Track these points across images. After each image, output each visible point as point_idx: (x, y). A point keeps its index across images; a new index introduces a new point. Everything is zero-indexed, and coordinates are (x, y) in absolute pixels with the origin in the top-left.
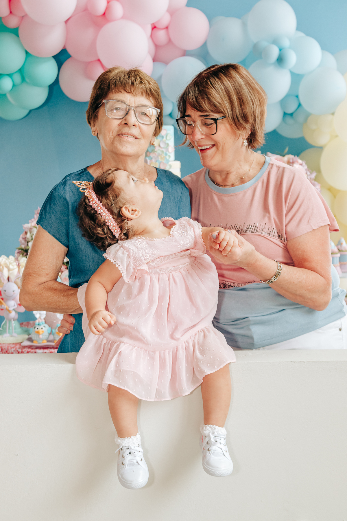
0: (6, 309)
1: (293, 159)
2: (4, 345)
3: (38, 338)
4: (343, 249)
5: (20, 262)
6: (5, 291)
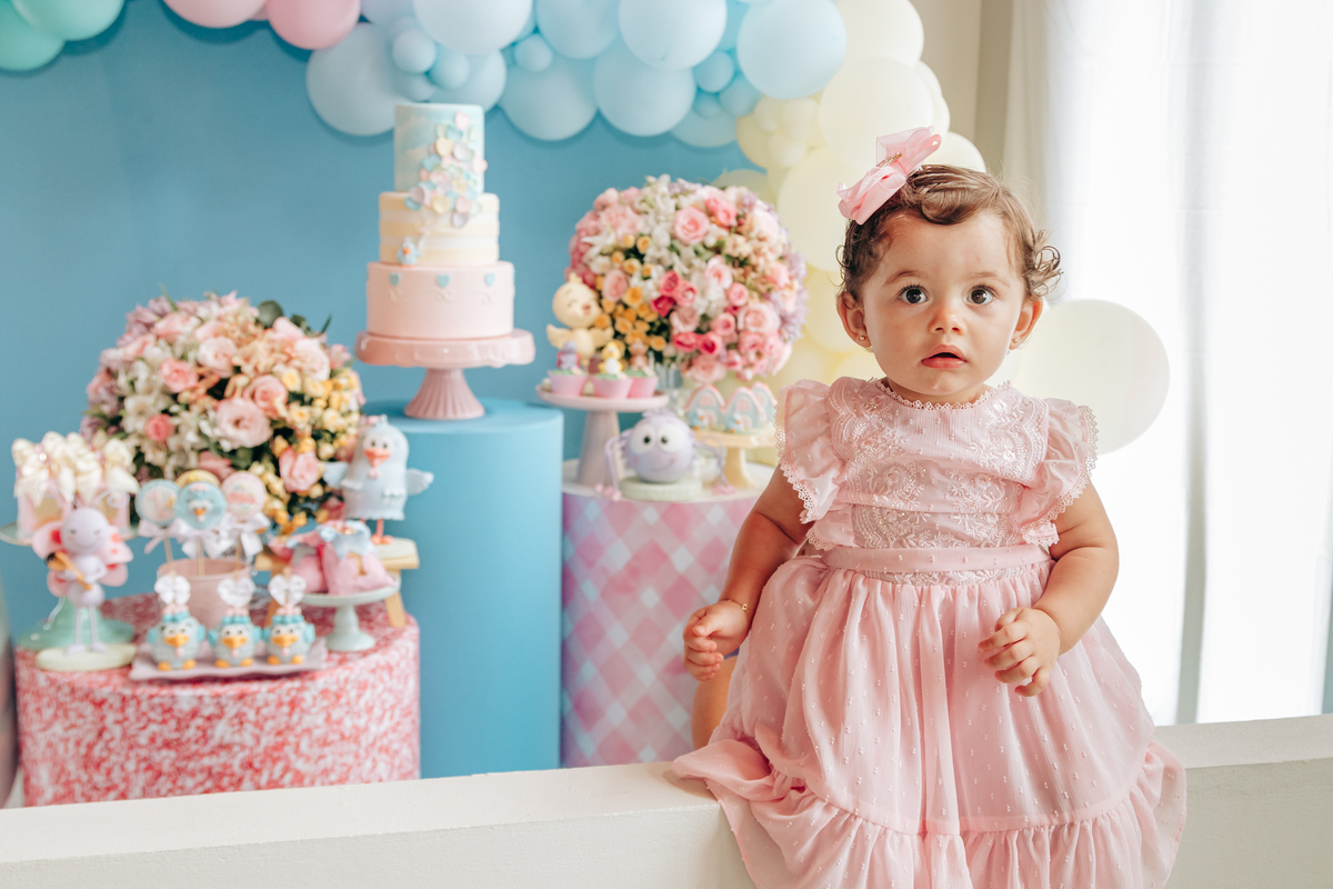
0: (76, 580)
1: (749, 197)
2: (76, 677)
3: (171, 657)
5: (104, 450)
6: (72, 533)
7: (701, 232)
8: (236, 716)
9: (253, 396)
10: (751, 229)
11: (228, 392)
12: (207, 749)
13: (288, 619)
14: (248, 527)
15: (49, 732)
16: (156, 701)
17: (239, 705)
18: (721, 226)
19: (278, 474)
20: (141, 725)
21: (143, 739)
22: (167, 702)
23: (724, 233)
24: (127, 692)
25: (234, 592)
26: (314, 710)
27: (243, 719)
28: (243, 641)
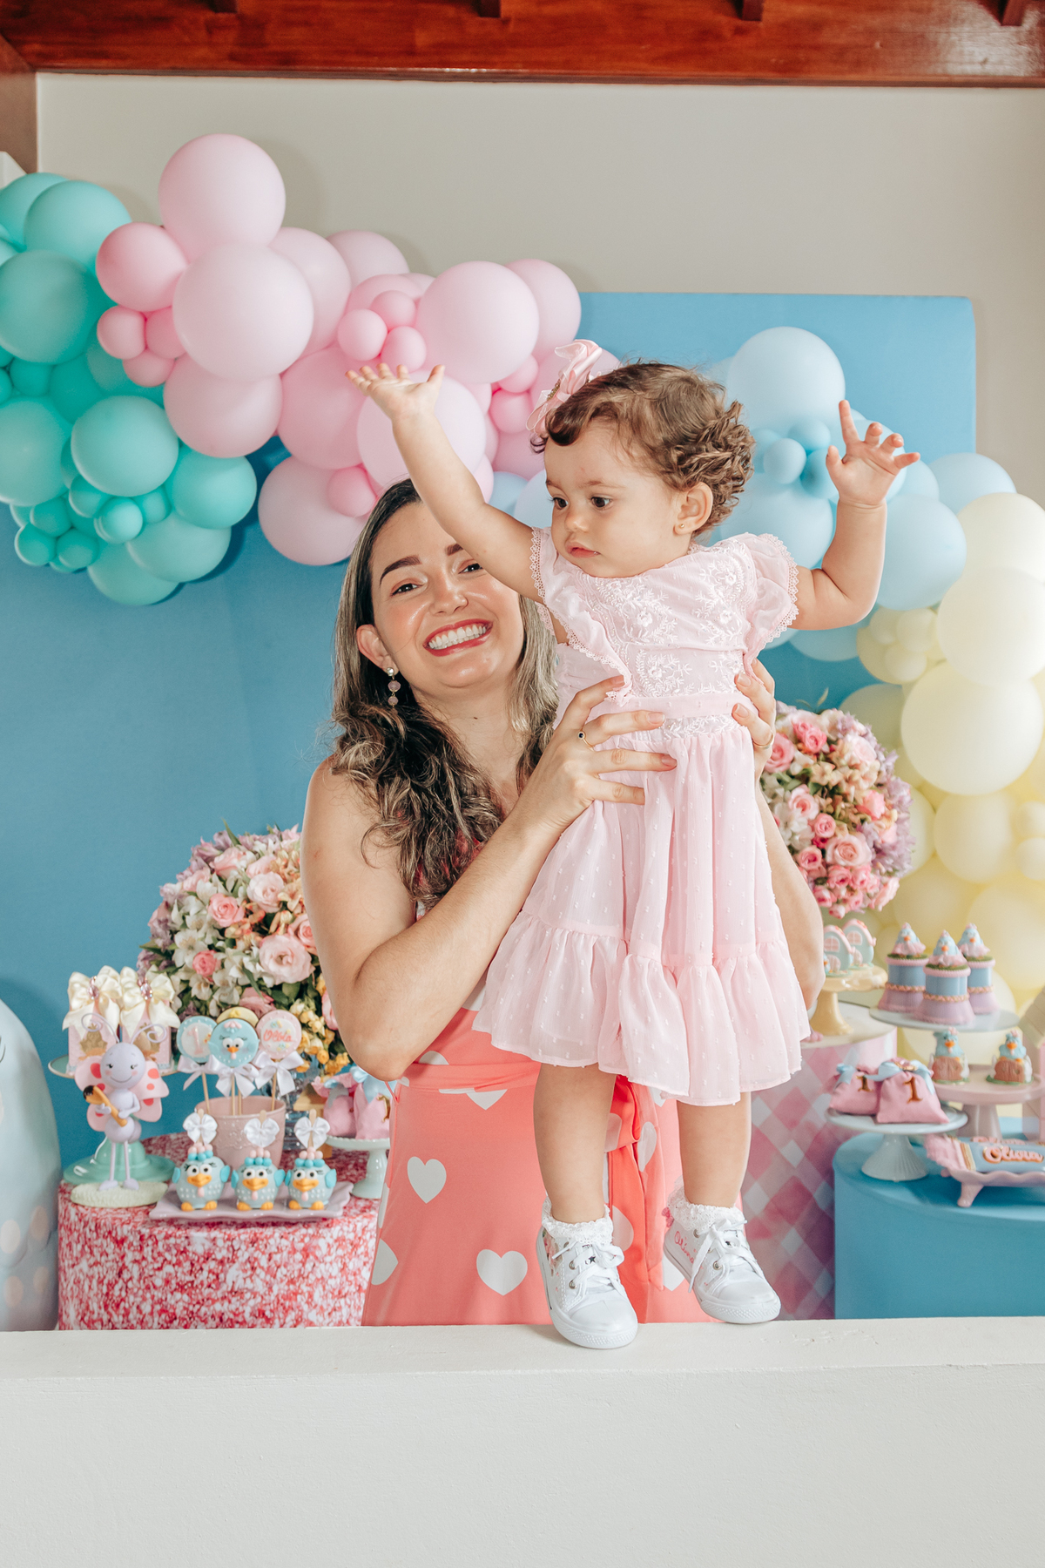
0: (112, 1114)
1: (843, 721)
2: (103, 1213)
3: (194, 1196)
4: (976, 955)
5: (151, 985)
6: (111, 1067)
7: (786, 760)
8: (248, 1260)
9: (296, 933)
10: (842, 756)
11: (273, 928)
12: (220, 1294)
13: (311, 1163)
14: (284, 1067)
15: (77, 1268)
16: (172, 1241)
17: (252, 1249)
18: (807, 752)
19: (319, 1012)
20: (156, 1266)
21: (159, 1282)
22: (182, 1242)
23: (810, 760)
24: (145, 1231)
25: (261, 1131)
26: (328, 1259)
27: (256, 1264)
28: (263, 1183)
